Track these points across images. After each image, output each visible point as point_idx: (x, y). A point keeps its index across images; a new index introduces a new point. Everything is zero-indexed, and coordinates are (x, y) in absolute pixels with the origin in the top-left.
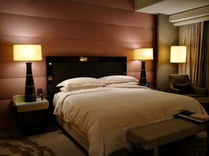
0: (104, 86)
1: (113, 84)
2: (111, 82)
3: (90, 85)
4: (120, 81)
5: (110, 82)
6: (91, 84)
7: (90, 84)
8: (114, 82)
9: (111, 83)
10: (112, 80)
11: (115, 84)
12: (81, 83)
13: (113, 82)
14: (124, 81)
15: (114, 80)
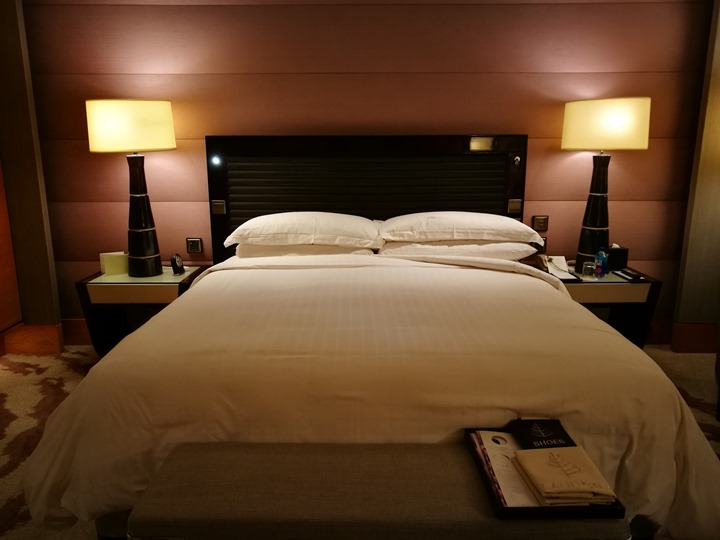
0: (376, 252)
1: (419, 246)
2: (407, 235)
3: (318, 242)
4: (448, 237)
5: (402, 235)
6: (324, 239)
7: (322, 236)
8: (423, 237)
9: (406, 239)
10: (412, 230)
11: (426, 246)
12: (286, 231)
13: (417, 237)
14: (471, 237)
15: (424, 228)
